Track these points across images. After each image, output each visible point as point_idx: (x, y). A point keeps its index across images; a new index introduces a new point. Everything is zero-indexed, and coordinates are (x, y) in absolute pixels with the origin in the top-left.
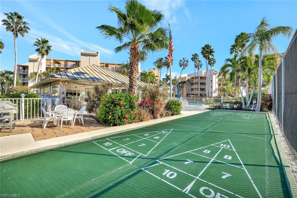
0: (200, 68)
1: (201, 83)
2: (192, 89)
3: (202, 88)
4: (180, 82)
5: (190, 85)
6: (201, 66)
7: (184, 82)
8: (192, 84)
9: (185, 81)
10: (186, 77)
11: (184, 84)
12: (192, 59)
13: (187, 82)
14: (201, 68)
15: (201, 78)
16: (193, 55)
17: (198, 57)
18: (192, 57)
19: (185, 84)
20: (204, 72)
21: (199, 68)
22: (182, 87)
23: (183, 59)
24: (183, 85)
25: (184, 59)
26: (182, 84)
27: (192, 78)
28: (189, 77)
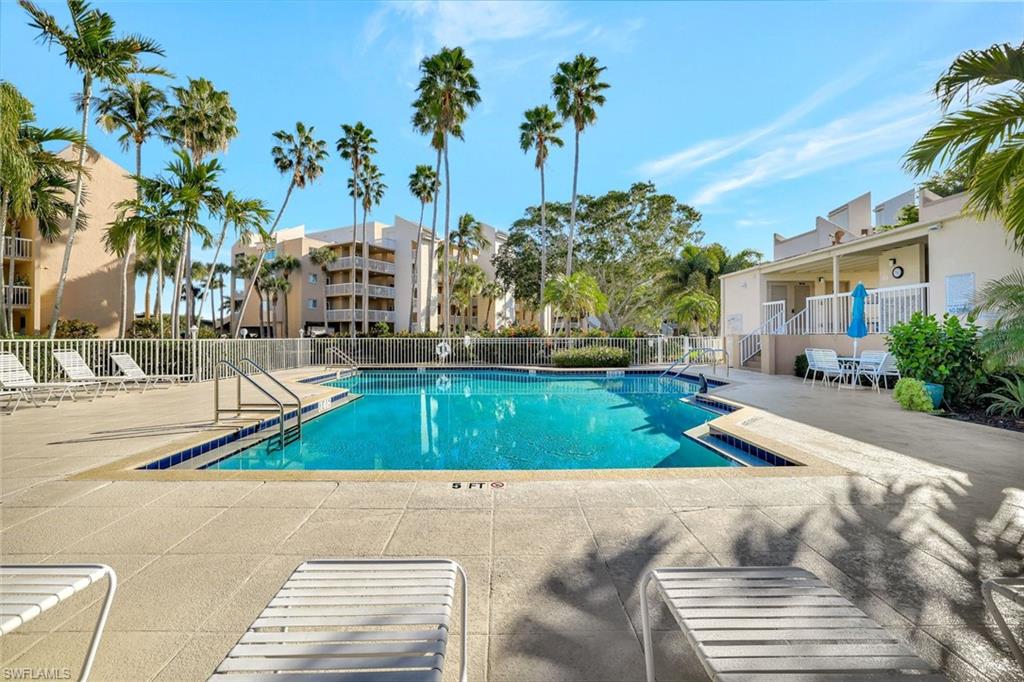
0: (373, 201)
1: (372, 275)
2: (329, 299)
3: (375, 296)
4: (271, 261)
5: (322, 277)
6: (379, 193)
7: (293, 265)
8: (331, 276)
9: (300, 259)
10: (301, 239)
11: (293, 276)
12: (339, 147)
13: (307, 264)
14: (377, 202)
15: (373, 251)
16: (347, 129)
17: (371, 145)
18: (343, 135)
19: (294, 273)
20: (383, 230)
21: (369, 202)
22: (283, 287)
23: (295, 127)
24: (286, 277)
25: (300, 128)
26: (282, 272)
27: (332, 248)
28: (319, 245)
